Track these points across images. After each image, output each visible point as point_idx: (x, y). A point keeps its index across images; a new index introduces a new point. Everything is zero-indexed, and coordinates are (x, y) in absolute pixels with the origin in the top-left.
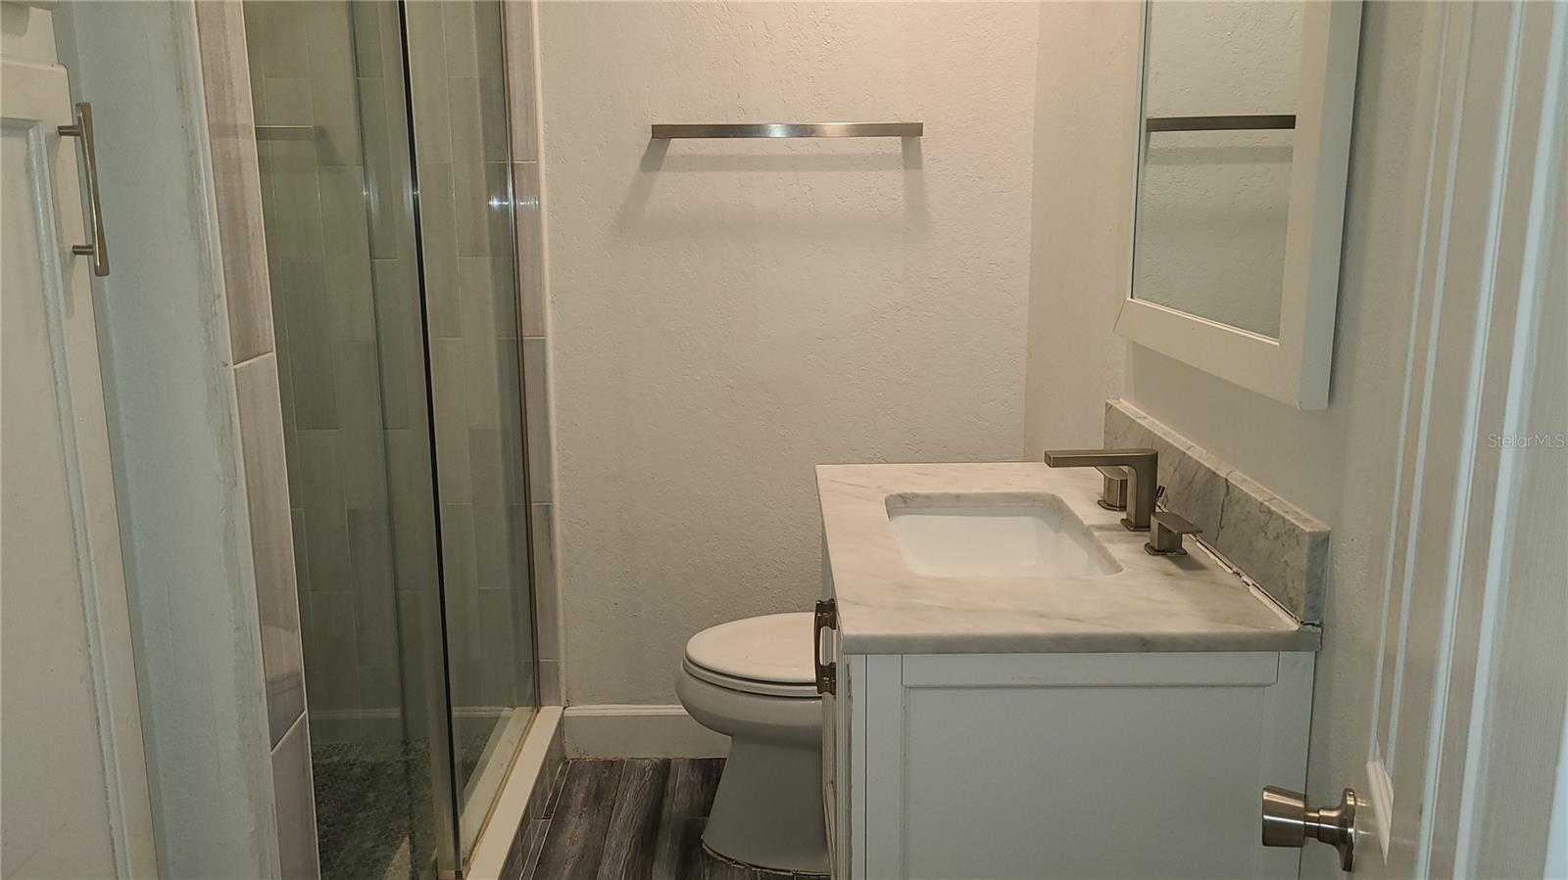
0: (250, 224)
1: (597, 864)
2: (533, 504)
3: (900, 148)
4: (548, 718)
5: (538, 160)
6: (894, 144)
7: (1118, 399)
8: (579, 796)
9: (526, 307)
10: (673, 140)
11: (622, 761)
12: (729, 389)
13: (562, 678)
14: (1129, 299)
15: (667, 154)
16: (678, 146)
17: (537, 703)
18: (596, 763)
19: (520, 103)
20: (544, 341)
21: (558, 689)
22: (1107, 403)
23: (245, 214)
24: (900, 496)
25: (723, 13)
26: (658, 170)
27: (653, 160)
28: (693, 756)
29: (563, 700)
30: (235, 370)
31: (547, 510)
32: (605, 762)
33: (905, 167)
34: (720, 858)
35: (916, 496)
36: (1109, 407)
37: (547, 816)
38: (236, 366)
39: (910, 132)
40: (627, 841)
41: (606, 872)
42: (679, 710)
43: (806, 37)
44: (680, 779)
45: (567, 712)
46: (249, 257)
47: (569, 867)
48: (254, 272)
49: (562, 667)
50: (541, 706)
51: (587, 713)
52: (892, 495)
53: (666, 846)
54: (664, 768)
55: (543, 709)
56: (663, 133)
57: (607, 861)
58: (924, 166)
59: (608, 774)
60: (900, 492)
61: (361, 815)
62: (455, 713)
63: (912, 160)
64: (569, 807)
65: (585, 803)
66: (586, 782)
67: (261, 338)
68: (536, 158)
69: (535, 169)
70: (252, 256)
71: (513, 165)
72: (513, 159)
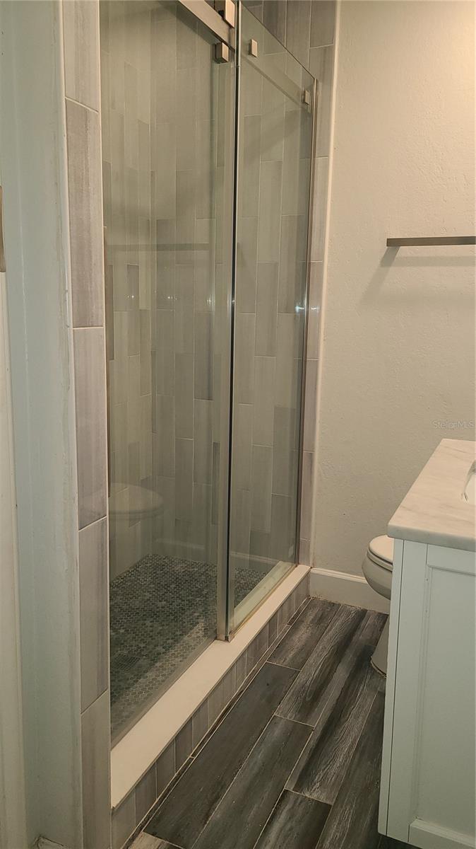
0: (94, 258)
1: (309, 654)
2: (304, 452)
4: (301, 570)
5: (323, 261)
8: (311, 616)
9: (310, 342)
10: (401, 247)
11: (339, 605)
13: (311, 551)
15: (397, 256)
16: (404, 251)
17: (296, 561)
18: (324, 602)
20: (317, 361)
21: (308, 556)
23: (90, 252)
26: (390, 265)
27: (387, 261)
28: (381, 612)
29: (311, 562)
31: (311, 456)
32: (330, 603)
34: (378, 671)
37: (290, 624)
38: (74, 329)
40: (329, 647)
41: (311, 661)
42: (363, 580)
44: (369, 622)
45: (312, 570)
46: (90, 275)
47: (293, 653)
48: (93, 283)
49: (312, 546)
50: (299, 564)
51: (323, 573)
53: (350, 657)
54: (362, 614)
55: (299, 566)
56: (394, 243)
57: (314, 655)
59: (330, 609)
61: (198, 599)
62: (232, 553)
64: (303, 622)
65: (311, 622)
66: (316, 611)
67: (94, 318)
68: (323, 259)
69: (321, 265)
70: (93, 274)
71: (310, 263)
72: (310, 260)
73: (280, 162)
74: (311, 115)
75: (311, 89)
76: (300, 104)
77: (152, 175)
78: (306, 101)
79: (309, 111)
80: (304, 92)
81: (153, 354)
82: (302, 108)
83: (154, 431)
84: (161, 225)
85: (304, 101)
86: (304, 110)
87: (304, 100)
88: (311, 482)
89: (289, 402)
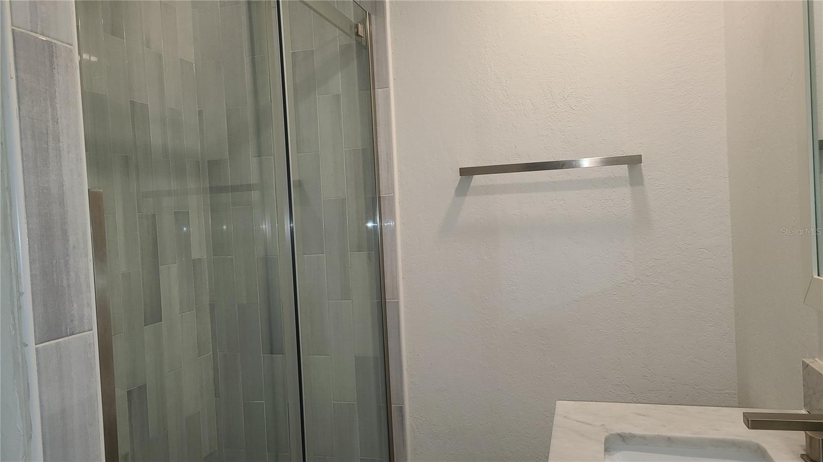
2: (392, 405)
3: (627, 172)
5: (394, 194)
6: (623, 169)
7: (814, 358)
9: (388, 282)
10: (475, 176)
12: (515, 334)
14: (816, 276)
15: (472, 185)
16: (478, 179)
19: (384, 161)
20: (398, 302)
22: (803, 361)
24: (619, 435)
25: (504, 98)
26: (465, 195)
27: (462, 190)
30: (37, 349)
31: (401, 410)
33: (631, 185)
35: (633, 436)
36: (806, 366)
38: (37, 346)
39: (634, 161)
43: (559, 108)
52: (611, 434)
56: (467, 172)
58: (645, 183)
60: (619, 432)
63: (636, 179)
67: (76, 323)
68: (393, 192)
69: (392, 199)
70: (71, 262)
71: (380, 197)
72: (379, 194)
73: (338, 96)
74: (366, 48)
75: (363, 22)
76: (354, 37)
77: (199, 114)
78: (360, 34)
79: (364, 43)
80: (357, 25)
81: (212, 307)
82: (357, 41)
83: (217, 395)
84: (214, 165)
85: (357, 34)
86: (359, 44)
87: (357, 32)
88: (404, 441)
89: (370, 349)
